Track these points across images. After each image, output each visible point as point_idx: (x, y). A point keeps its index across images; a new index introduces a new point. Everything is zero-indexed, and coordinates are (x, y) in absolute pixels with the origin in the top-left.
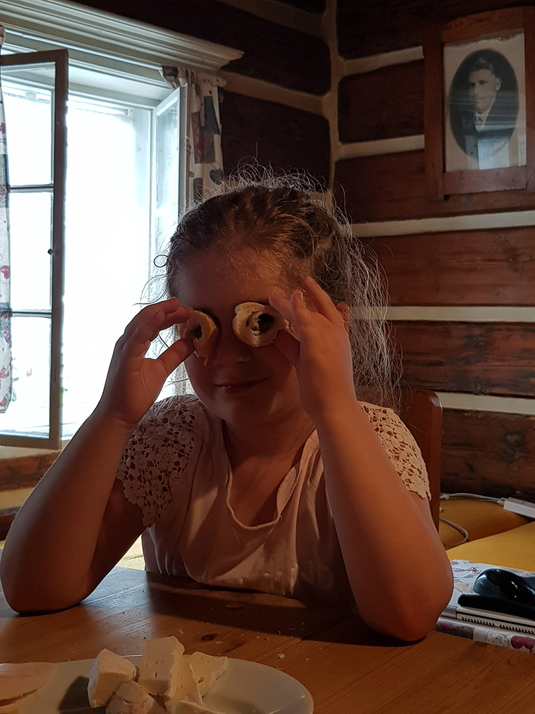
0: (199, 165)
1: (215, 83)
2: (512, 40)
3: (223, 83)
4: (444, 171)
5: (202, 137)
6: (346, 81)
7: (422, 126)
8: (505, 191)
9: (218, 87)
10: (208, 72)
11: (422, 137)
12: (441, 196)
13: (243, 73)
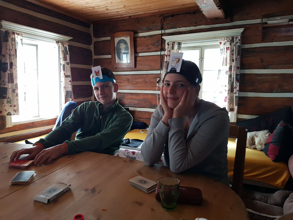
0: (64, 61)
1: (67, 44)
2: (127, 38)
3: (69, 44)
4: (115, 63)
5: (64, 56)
6: (95, 43)
7: (111, 53)
8: (126, 68)
9: (68, 45)
10: (65, 41)
11: (111, 55)
12: (115, 68)
13: (73, 41)
